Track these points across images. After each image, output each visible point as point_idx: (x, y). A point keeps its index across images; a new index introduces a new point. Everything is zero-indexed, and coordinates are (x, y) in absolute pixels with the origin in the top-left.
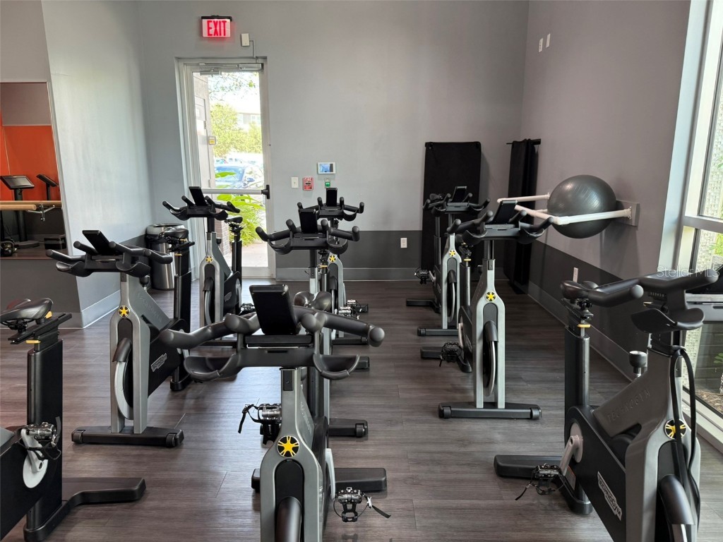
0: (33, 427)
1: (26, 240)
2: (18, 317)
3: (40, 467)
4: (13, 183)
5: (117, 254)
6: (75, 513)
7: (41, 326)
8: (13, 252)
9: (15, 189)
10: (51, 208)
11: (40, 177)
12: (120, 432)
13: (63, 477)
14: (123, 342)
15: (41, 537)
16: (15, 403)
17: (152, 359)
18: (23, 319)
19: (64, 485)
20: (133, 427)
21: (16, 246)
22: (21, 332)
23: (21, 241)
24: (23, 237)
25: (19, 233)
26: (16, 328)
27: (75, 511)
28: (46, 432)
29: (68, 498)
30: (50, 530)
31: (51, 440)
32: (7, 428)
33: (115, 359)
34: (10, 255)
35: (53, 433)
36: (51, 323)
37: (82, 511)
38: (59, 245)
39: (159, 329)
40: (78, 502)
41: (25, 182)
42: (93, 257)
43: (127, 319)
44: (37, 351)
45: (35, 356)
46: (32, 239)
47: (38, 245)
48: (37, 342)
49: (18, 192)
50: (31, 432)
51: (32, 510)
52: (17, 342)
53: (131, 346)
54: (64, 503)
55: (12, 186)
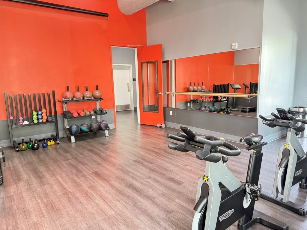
0: (251, 185)
1: (235, 108)
2: (251, 140)
3: (249, 201)
4: (234, 86)
5: (289, 120)
6: (256, 225)
7: (257, 145)
8: (230, 112)
9: (234, 89)
10: (252, 97)
11: (244, 84)
12: (276, 198)
13: (254, 209)
14: (284, 159)
15: (244, 228)
16: (233, 170)
17: (296, 170)
18: (252, 141)
19: (254, 212)
20: (282, 198)
21: (232, 110)
22: (250, 146)
23: (233, 108)
24: (234, 107)
25: (233, 105)
26: (249, 144)
27: (256, 224)
28: (255, 189)
29: (255, 218)
30: (247, 227)
31: (257, 193)
32: (240, 181)
33: (280, 166)
34: (229, 113)
35: (258, 190)
36: (260, 145)
37: (259, 226)
38: (247, 111)
39: (301, 157)
40: (258, 221)
41: (238, 86)
42: (278, 120)
43: (288, 149)
44: (254, 155)
45: (253, 156)
46: (237, 108)
47: (238, 111)
48: (255, 151)
49: (235, 90)
50: (249, 187)
51: (242, 218)
52: (249, 150)
53: (288, 162)
54: (253, 219)
55: (233, 88)
